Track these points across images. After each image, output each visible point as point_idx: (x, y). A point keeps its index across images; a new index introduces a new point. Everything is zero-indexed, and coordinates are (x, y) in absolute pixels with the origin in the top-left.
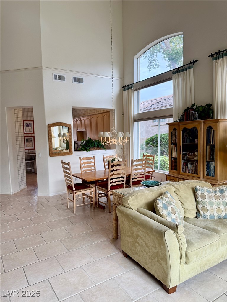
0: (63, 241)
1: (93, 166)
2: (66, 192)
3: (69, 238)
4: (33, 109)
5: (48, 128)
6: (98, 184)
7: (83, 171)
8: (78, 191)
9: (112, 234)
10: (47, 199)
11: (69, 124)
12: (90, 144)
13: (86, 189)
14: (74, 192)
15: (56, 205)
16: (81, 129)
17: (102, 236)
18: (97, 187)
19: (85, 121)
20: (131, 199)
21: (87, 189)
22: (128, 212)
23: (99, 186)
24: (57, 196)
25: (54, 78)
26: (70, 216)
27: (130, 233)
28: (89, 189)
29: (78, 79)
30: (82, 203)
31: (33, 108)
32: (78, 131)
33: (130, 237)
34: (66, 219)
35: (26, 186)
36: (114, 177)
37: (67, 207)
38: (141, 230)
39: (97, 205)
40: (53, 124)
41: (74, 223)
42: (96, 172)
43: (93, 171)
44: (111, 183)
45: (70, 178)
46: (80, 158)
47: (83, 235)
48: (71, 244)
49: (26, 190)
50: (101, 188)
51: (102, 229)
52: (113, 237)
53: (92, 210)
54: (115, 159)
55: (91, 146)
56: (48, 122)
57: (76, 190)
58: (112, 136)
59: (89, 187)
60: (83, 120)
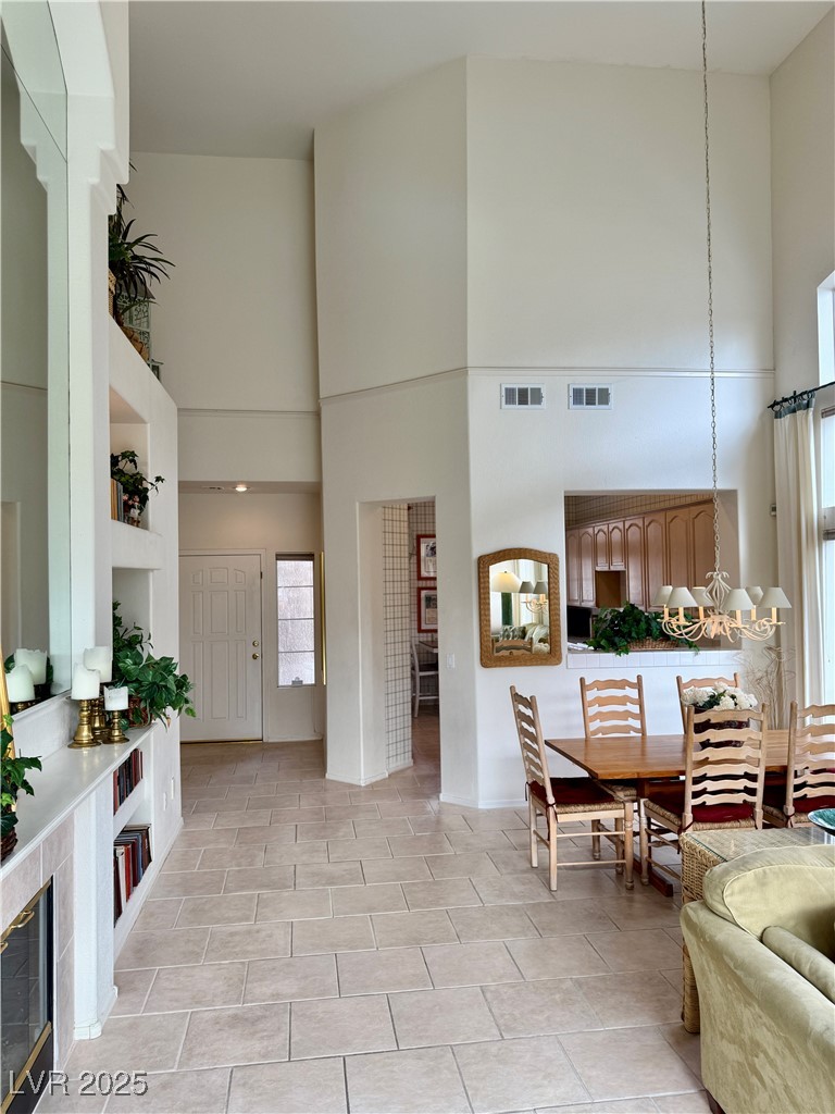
0: (492, 992)
1: (634, 716)
2: (527, 804)
3: (512, 986)
4: (434, 506)
5: (479, 568)
6: (647, 790)
7: (595, 733)
8: (568, 809)
9: (681, 1010)
10: (469, 818)
11: (550, 554)
12: (633, 626)
13: (596, 807)
14: (551, 810)
15: (493, 849)
16: (610, 563)
17: (638, 1005)
18: (642, 801)
19: (625, 532)
20: (737, 886)
21: (603, 806)
22: (720, 937)
23: (654, 798)
24: (502, 812)
25: (504, 399)
26: (533, 899)
27: (729, 1023)
28: (610, 806)
29: (590, 393)
30: (589, 854)
31: (434, 502)
32: (598, 569)
33: (732, 1041)
34: (516, 909)
35: (411, 760)
36: (711, 771)
37: (531, 863)
38: (765, 1024)
39: (645, 873)
40: (495, 553)
41: (543, 929)
42: (648, 740)
43: (633, 734)
44: (696, 795)
45: (538, 755)
46: (582, 680)
47: (569, 984)
48: (516, 1013)
49: (409, 773)
50: (656, 807)
51: (646, 979)
52: (683, 1019)
53: (624, 893)
54: (722, 694)
55: (634, 635)
56: (480, 548)
57: (559, 802)
58: (710, 603)
59: (609, 799)
60: (616, 530)
